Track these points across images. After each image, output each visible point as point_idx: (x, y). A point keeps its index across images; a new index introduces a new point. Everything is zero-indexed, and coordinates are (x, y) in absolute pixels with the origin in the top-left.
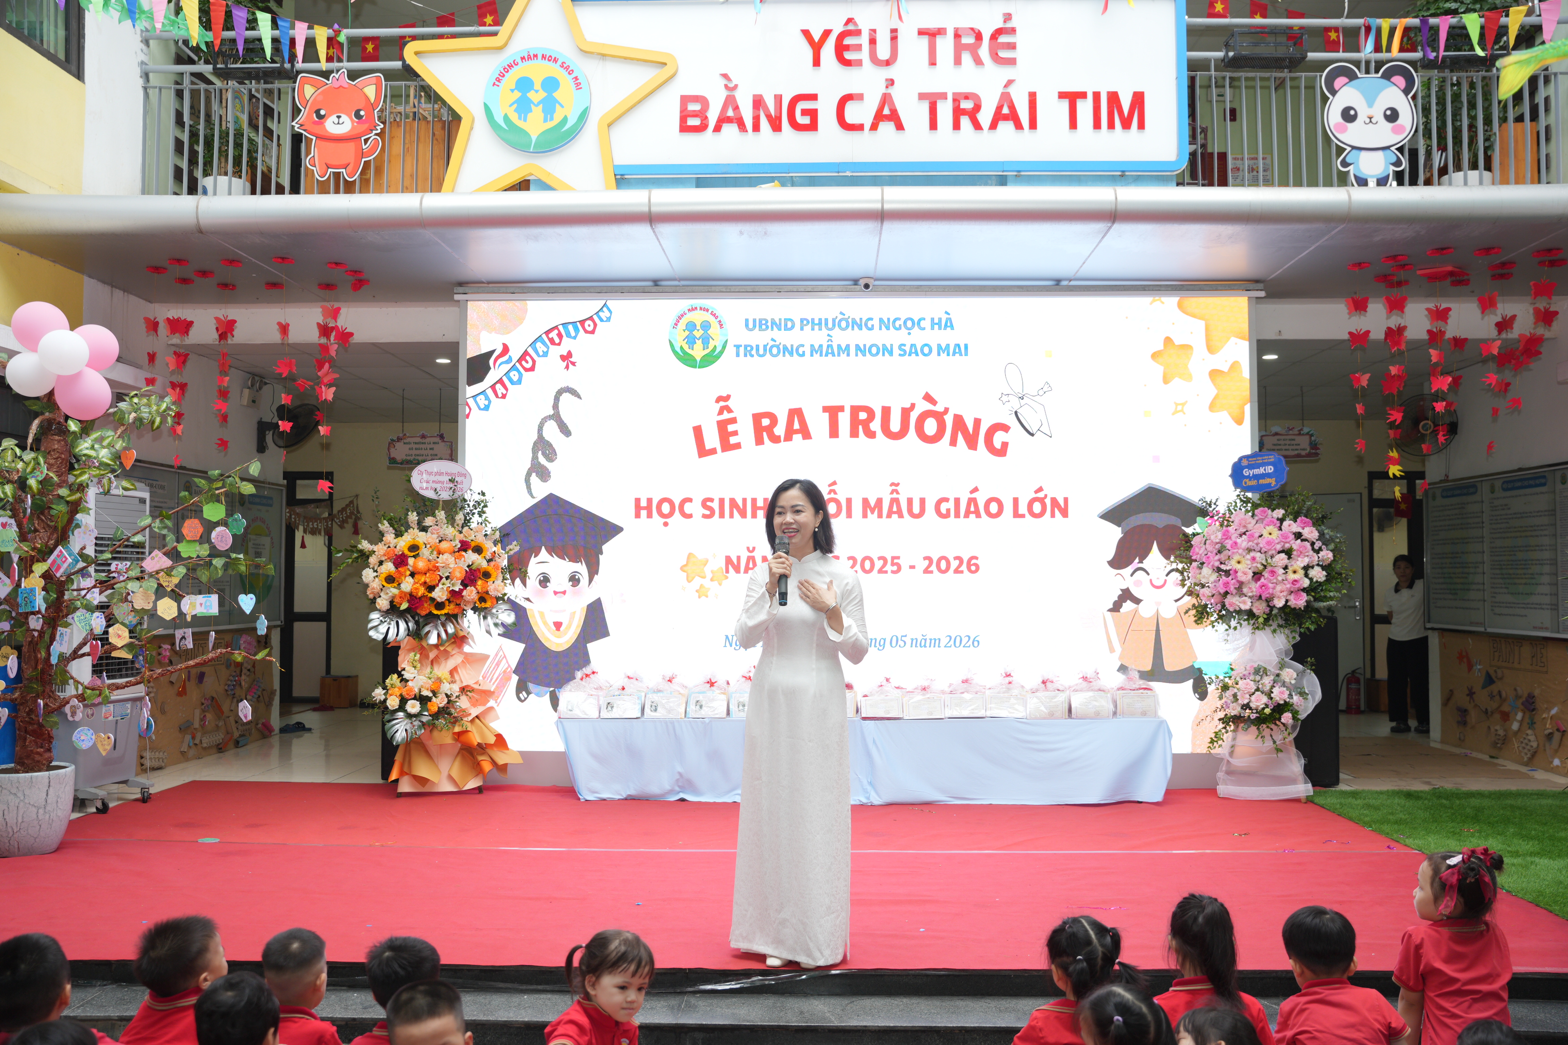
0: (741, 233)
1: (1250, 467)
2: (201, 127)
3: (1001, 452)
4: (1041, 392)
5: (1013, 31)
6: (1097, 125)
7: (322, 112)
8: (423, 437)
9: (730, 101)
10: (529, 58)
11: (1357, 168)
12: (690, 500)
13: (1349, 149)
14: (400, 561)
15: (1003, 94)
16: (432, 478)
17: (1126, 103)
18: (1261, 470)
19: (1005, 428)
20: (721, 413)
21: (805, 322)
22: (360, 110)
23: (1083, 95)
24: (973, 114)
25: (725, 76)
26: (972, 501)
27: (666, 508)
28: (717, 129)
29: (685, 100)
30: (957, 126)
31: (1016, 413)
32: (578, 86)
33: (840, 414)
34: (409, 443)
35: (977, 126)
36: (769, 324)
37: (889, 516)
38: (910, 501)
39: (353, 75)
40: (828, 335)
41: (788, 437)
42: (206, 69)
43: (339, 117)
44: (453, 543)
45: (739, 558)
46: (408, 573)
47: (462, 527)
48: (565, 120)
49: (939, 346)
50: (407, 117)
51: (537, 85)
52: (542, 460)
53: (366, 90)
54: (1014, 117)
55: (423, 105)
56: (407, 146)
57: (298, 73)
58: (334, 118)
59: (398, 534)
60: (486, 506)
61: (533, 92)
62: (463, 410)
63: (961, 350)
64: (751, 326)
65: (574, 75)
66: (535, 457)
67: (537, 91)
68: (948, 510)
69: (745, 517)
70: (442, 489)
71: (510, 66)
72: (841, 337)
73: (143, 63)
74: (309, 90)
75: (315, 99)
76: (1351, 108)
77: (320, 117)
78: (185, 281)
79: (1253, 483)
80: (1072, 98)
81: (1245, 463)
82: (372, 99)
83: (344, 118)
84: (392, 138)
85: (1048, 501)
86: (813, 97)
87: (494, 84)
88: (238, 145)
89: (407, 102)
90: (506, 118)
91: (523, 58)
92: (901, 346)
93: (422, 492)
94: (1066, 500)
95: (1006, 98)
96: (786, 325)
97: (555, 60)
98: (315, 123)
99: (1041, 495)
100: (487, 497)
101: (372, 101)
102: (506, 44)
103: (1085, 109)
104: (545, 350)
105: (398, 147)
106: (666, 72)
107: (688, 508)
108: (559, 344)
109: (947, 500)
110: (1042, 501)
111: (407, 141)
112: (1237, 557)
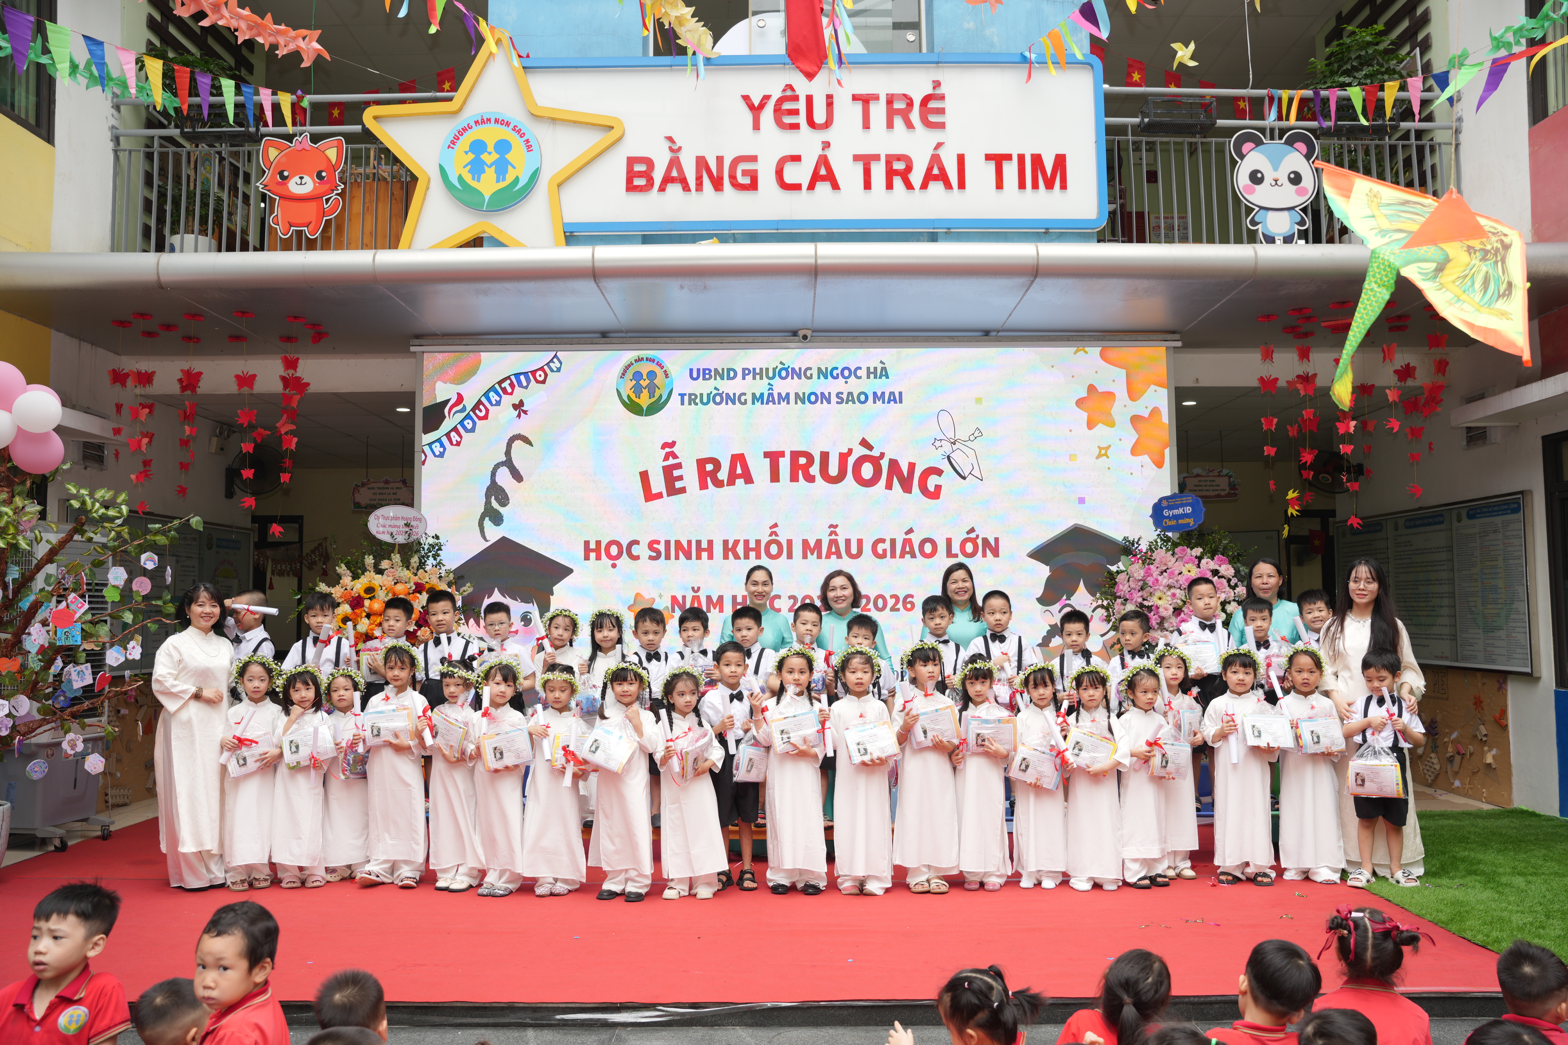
0: (682, 287)
1: (1170, 508)
2: (169, 187)
3: (935, 494)
4: (972, 438)
5: (942, 98)
6: (1022, 185)
7: (286, 174)
8: (387, 482)
9: (675, 163)
10: (483, 122)
11: (1265, 226)
12: (636, 542)
13: (1257, 209)
14: (356, 603)
15: (933, 156)
16: (388, 522)
17: (1049, 166)
18: (1181, 511)
19: (939, 472)
20: (666, 458)
21: (747, 372)
22: (322, 171)
23: (1009, 157)
24: (905, 175)
25: (670, 139)
26: (907, 542)
27: (614, 550)
28: (662, 189)
29: (631, 161)
30: (889, 186)
31: (949, 457)
32: (529, 148)
33: (780, 459)
34: (373, 488)
35: (909, 186)
36: (713, 373)
37: (828, 557)
38: (848, 542)
39: (316, 138)
40: (769, 384)
41: (731, 482)
42: (173, 132)
43: (301, 178)
44: (408, 586)
45: (684, 597)
46: (364, 614)
47: (418, 570)
48: (517, 180)
49: (875, 394)
50: (368, 177)
51: (490, 148)
52: (495, 504)
53: (328, 152)
54: (943, 177)
55: (384, 167)
56: (366, 205)
57: (263, 136)
58: (296, 179)
59: (355, 577)
60: (440, 549)
61: (486, 154)
62: (419, 457)
63: (895, 398)
64: (695, 375)
65: (525, 138)
66: (488, 503)
67: (490, 153)
68: (885, 551)
69: (690, 559)
70: (399, 533)
71: (465, 130)
72: (781, 386)
73: (113, 127)
74: (273, 153)
75: (278, 161)
76: (1259, 171)
77: (284, 178)
78: (149, 334)
79: (1173, 523)
80: (998, 160)
81: (1165, 504)
82: (334, 161)
83: (307, 179)
84: (352, 198)
85: (980, 542)
86: (754, 159)
87: (449, 147)
88: (205, 205)
89: (367, 163)
90: (460, 178)
91: (476, 122)
92: (838, 395)
93: (379, 536)
94: (997, 540)
95: (935, 159)
96: (729, 374)
97: (508, 124)
98: (278, 183)
99: (973, 535)
100: (442, 541)
101: (334, 162)
102: (461, 109)
103: (1010, 170)
104: (498, 399)
105: (357, 207)
106: (613, 136)
107: (635, 550)
108: (511, 394)
109: (883, 541)
110: (974, 541)
111: (367, 201)
112: (1158, 594)
